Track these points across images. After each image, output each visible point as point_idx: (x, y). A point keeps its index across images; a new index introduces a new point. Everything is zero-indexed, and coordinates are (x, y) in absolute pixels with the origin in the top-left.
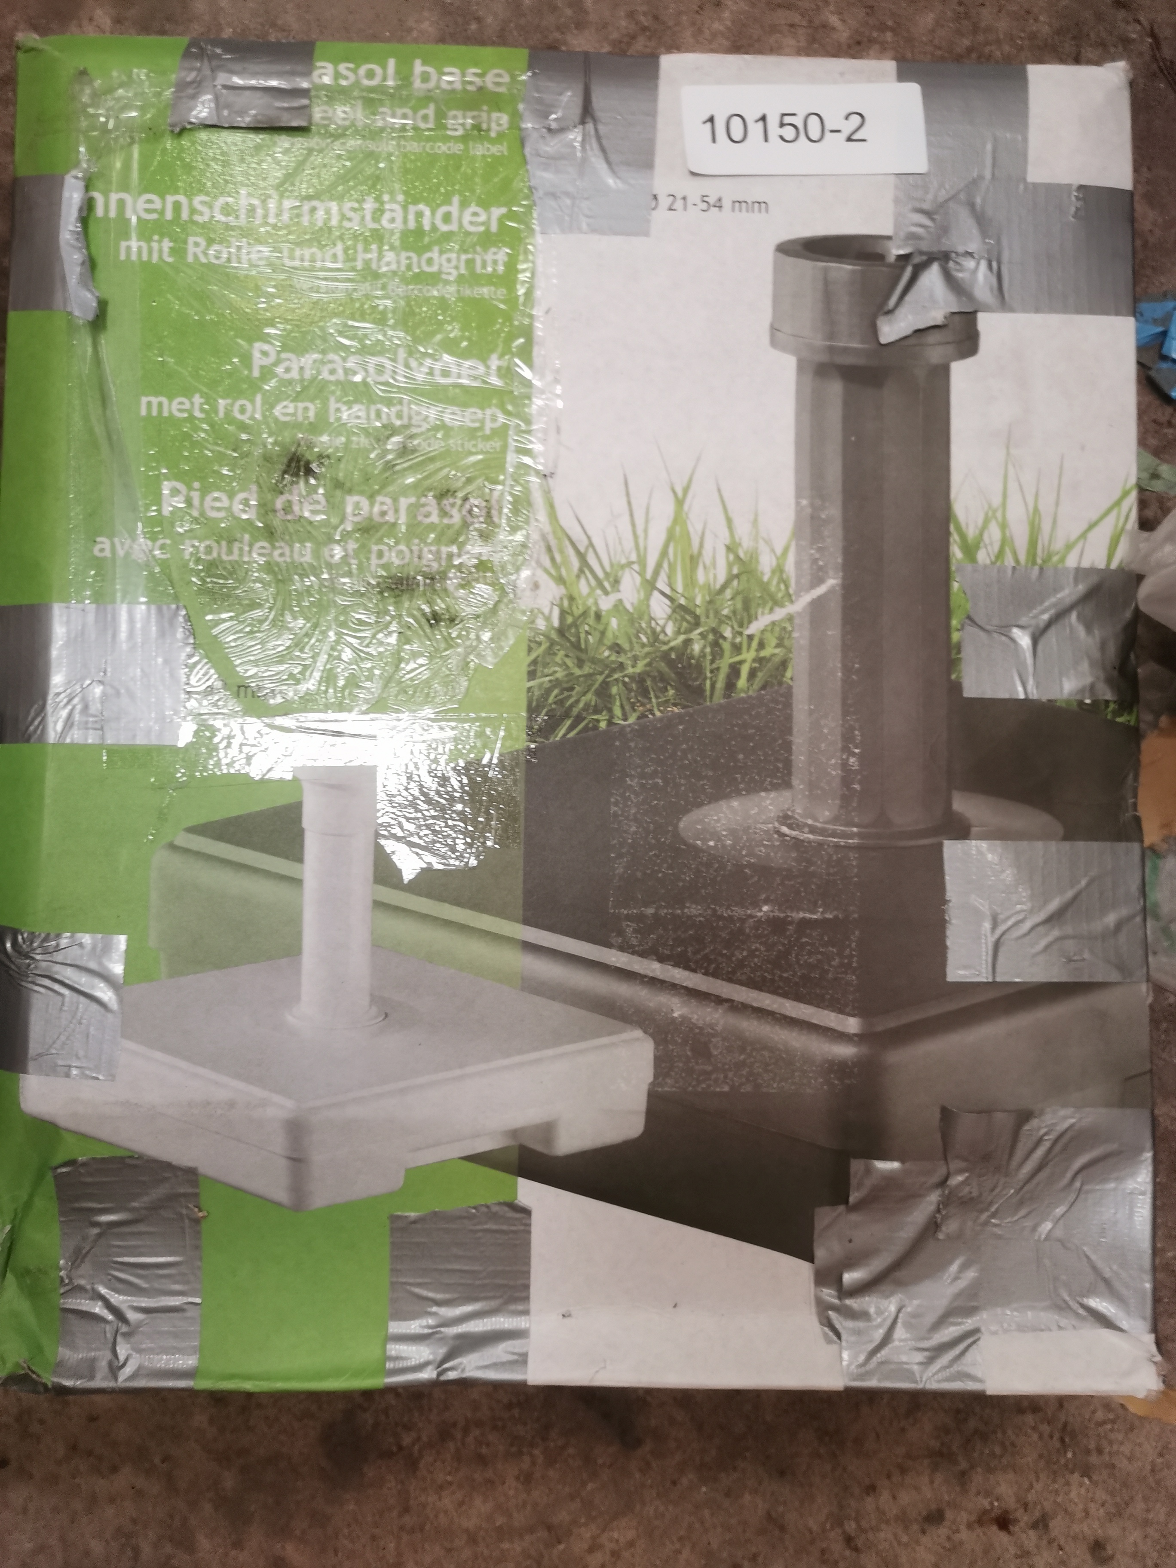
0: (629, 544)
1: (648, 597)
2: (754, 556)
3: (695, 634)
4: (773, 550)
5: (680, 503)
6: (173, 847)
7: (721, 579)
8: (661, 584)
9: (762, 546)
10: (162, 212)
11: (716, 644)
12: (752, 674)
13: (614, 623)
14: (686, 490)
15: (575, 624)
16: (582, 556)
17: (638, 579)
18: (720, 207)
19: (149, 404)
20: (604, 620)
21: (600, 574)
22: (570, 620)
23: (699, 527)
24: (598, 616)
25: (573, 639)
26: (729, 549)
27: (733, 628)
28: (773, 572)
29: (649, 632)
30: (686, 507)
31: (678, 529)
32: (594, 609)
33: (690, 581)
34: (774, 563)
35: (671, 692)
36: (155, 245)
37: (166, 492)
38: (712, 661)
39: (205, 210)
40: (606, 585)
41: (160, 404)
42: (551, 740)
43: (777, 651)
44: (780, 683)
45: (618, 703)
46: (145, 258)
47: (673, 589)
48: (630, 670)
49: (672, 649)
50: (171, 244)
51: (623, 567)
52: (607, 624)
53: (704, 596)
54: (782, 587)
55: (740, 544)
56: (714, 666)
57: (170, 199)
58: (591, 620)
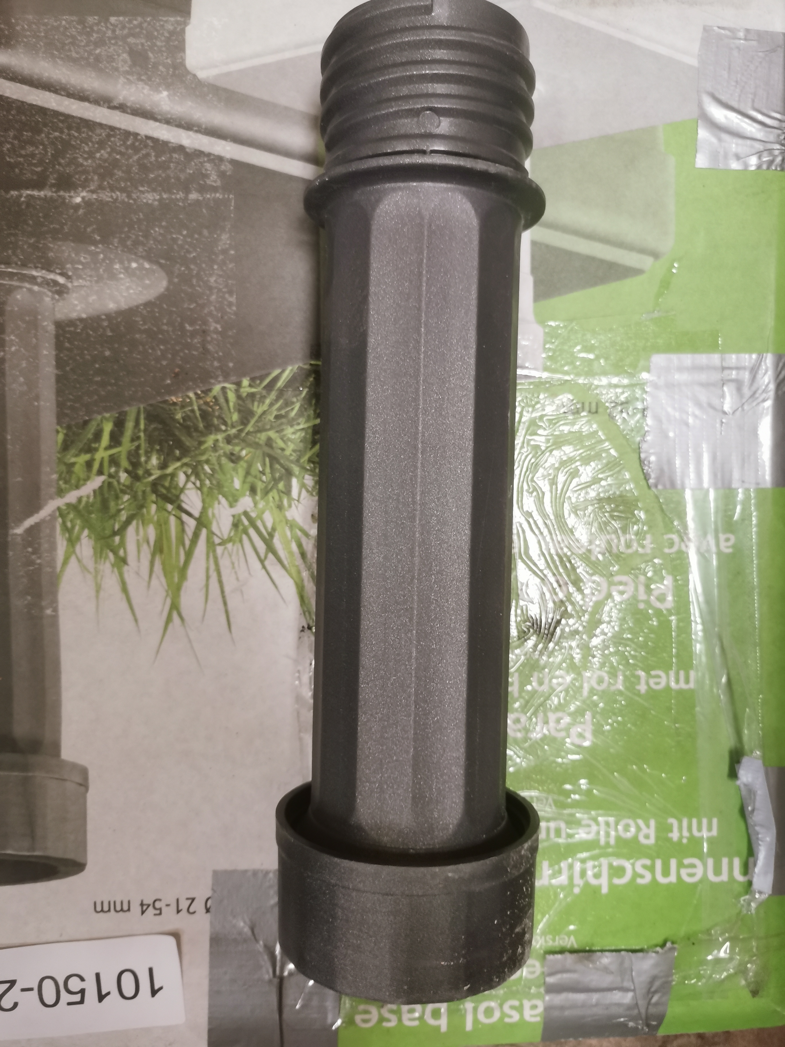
0: (224, 563)
1: (204, 510)
2: (99, 555)
3: (156, 474)
4: (79, 560)
5: (175, 606)
6: (656, 255)
7: (131, 530)
8: (191, 524)
9: (90, 564)
10: (680, 865)
11: (135, 464)
12: (98, 436)
13: (237, 484)
14: (169, 620)
15: (276, 481)
16: (271, 548)
17: (214, 528)
18: (142, 905)
19: (687, 681)
20: (247, 486)
21: (252, 532)
22: (281, 485)
23: (154, 582)
24: (253, 490)
25: (277, 466)
26: (124, 561)
27: (119, 482)
28: (78, 539)
29: (202, 476)
30: (169, 602)
31: (176, 580)
32: (258, 498)
33: (162, 527)
34: (78, 548)
35: (179, 416)
36: (686, 833)
37: (670, 598)
38: (138, 447)
39: (639, 870)
40: (246, 522)
41: (677, 681)
42: (296, 366)
43: (73, 460)
44: (69, 427)
45: (231, 404)
46: (694, 821)
47: (179, 518)
48: (220, 437)
49: (179, 459)
50: (670, 835)
51: (230, 540)
52: (244, 482)
53: (148, 512)
54: (69, 524)
55: (113, 566)
56: (136, 443)
57: (673, 878)
58: (260, 486)
